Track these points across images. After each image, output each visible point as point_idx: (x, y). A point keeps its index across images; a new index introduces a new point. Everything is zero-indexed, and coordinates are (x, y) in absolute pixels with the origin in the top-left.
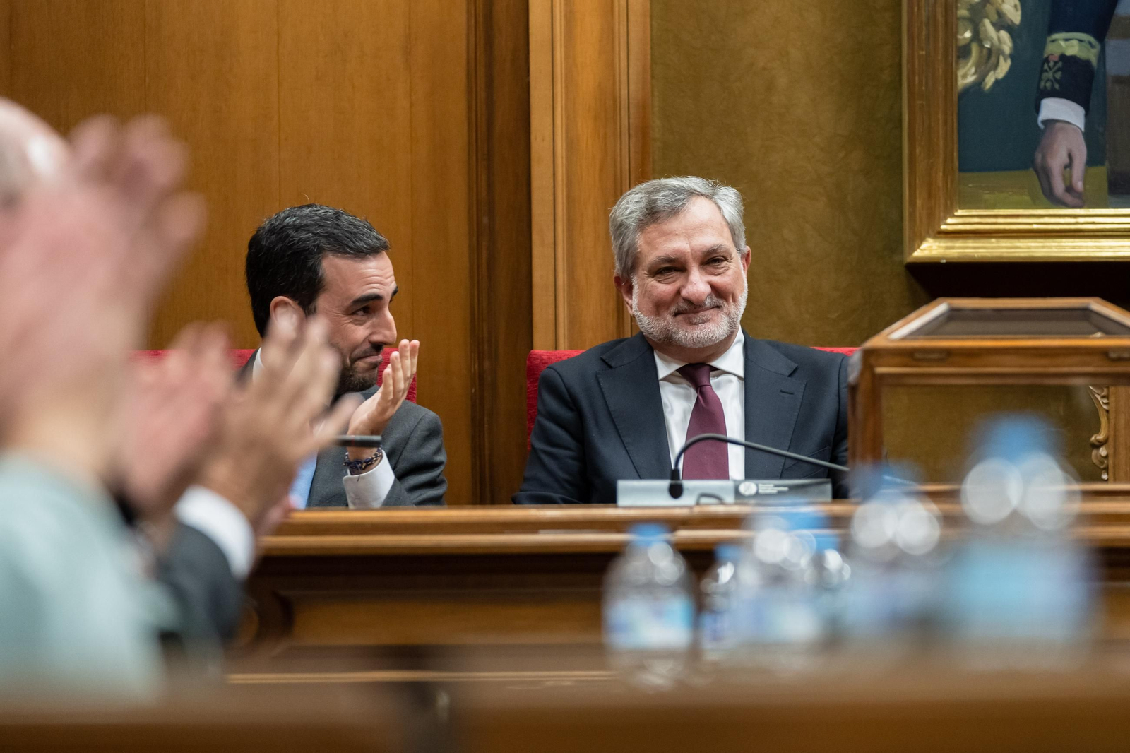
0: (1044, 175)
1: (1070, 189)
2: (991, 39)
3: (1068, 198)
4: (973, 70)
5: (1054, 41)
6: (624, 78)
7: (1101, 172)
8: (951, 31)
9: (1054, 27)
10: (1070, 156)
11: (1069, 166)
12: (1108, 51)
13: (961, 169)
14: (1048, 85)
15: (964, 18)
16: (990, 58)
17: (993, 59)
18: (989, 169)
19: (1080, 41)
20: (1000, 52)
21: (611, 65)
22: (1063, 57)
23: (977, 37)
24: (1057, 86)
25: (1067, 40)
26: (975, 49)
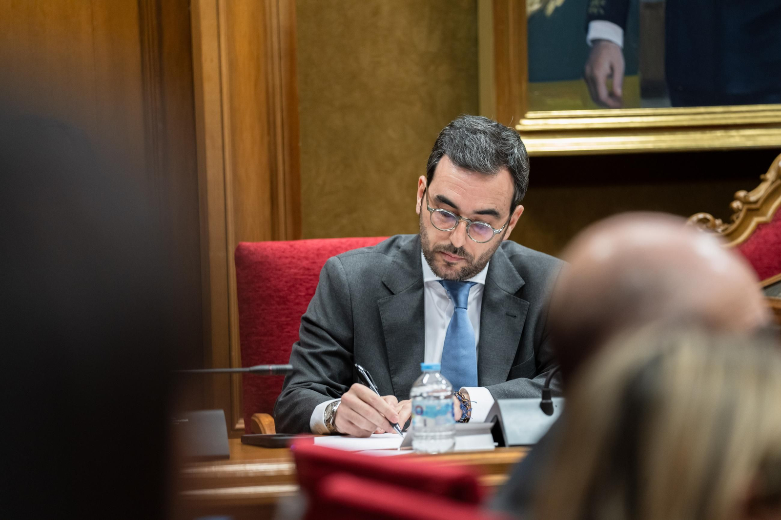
0: (592, 83)
1: (612, 94)
3: (610, 102)
6: (274, 9)
7: (635, 80)
10: (612, 69)
11: (611, 76)
13: (530, 80)
14: (595, 11)
24: (602, 12)
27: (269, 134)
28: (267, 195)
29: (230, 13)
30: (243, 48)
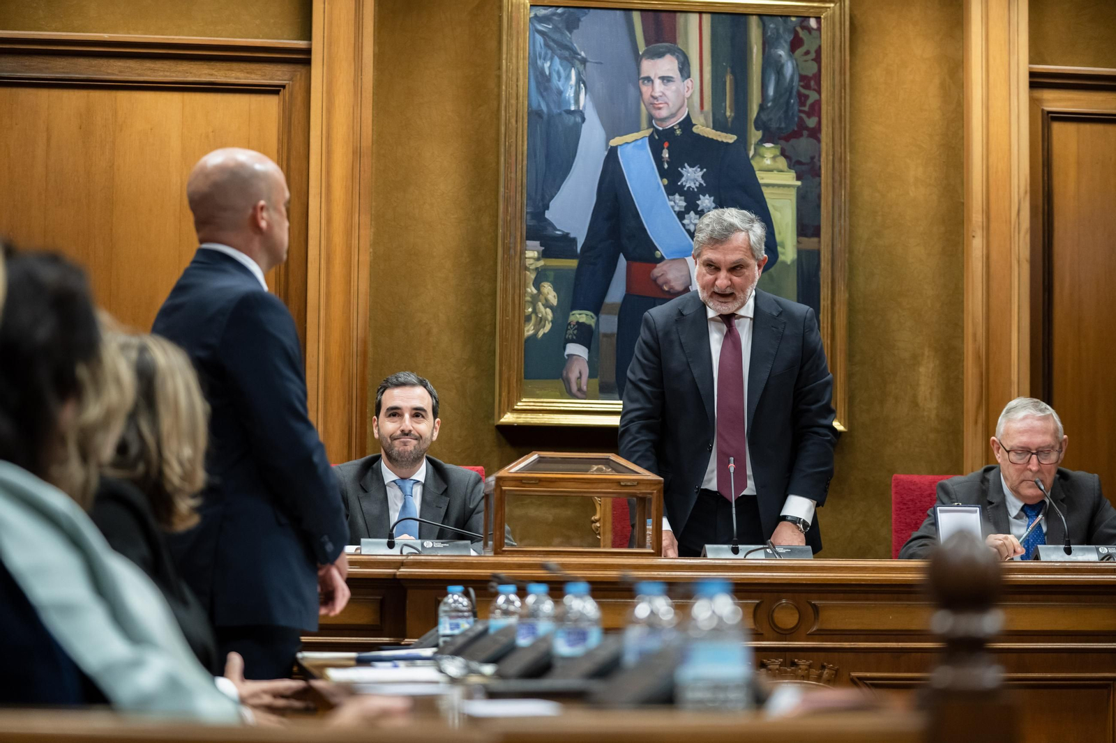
0: (567, 381)
1: (580, 390)
2: (542, 313)
3: (579, 394)
4: (532, 328)
5: (573, 314)
6: (355, 326)
7: (596, 381)
8: (521, 308)
9: (573, 308)
10: (580, 373)
11: (580, 378)
12: (600, 319)
13: (525, 378)
14: (570, 336)
15: (528, 301)
16: (541, 322)
17: (543, 323)
18: (539, 378)
19: (587, 315)
20: (546, 319)
21: (348, 319)
22: (578, 323)
23: (535, 311)
24: (574, 337)
25: (580, 314)
26: (533, 317)
27: (349, 403)
28: (346, 442)
29: (327, 327)
30: (335, 349)
